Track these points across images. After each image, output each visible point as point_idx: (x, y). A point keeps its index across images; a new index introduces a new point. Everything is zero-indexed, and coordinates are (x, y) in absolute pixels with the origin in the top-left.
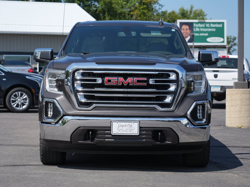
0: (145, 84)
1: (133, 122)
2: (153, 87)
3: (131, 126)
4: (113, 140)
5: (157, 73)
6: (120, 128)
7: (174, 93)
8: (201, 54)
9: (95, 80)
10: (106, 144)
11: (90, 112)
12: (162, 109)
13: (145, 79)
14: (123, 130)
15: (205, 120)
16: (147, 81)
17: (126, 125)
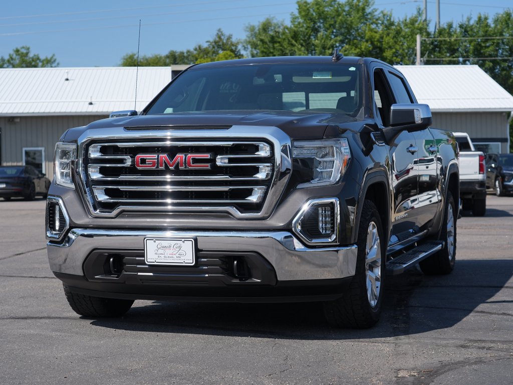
0: (208, 166)
1: (183, 240)
2: (224, 172)
3: (180, 247)
4: (151, 274)
5: (231, 143)
6: (161, 251)
7: (266, 183)
8: (392, 111)
9: (122, 161)
10: (142, 282)
11: (113, 222)
12: (243, 215)
13: (207, 156)
14: (166, 255)
15: (334, 237)
16: (213, 161)
17: (170, 247)
